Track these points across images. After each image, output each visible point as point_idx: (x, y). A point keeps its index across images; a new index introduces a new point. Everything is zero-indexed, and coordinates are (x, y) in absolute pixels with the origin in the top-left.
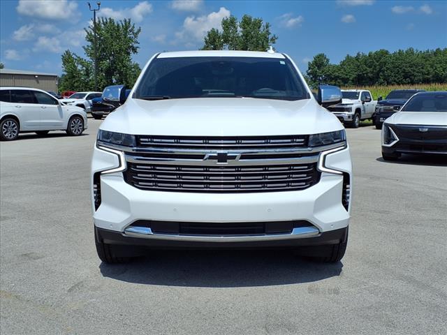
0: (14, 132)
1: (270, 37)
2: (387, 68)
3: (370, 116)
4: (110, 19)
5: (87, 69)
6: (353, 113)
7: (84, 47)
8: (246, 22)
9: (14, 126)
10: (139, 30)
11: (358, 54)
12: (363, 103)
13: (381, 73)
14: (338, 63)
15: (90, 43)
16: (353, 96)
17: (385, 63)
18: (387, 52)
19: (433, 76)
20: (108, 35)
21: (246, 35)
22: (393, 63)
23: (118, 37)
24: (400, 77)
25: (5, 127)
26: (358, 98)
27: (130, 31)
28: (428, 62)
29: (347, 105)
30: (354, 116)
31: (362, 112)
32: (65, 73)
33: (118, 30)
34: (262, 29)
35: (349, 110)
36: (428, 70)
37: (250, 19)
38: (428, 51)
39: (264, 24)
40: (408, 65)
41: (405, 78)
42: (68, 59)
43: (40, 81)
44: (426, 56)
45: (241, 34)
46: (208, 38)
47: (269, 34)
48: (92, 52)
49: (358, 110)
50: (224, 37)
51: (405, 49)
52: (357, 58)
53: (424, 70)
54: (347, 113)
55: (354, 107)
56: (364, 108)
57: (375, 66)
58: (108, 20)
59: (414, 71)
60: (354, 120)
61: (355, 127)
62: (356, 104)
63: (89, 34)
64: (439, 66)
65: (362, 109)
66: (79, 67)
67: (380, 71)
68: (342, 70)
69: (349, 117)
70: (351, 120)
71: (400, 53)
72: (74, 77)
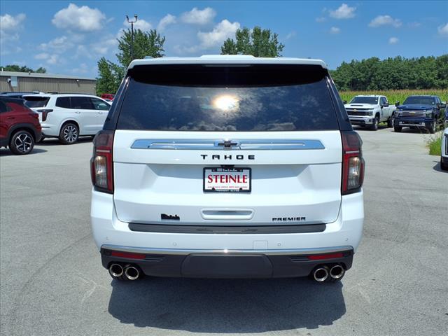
0: (74, 136)
1: (278, 45)
2: (379, 74)
3: (386, 119)
4: (139, 30)
5: (120, 74)
6: (373, 116)
7: (117, 55)
8: (257, 32)
9: (74, 131)
10: (164, 40)
11: (353, 61)
12: (382, 108)
13: (373, 78)
14: (335, 69)
15: (122, 52)
16: (373, 101)
17: (376, 69)
18: (377, 60)
19: (418, 81)
20: (137, 45)
21: (257, 44)
22: (383, 69)
23: (146, 46)
24: (390, 82)
25: (66, 131)
26: (377, 103)
27: (157, 40)
28: (414, 69)
29: (368, 109)
30: (374, 120)
31: (381, 116)
32: (101, 77)
33: (146, 39)
34: (270, 39)
35: (370, 114)
36: (414, 76)
37: (260, 30)
38: (413, 59)
39: (272, 35)
40: (396, 71)
41: (394, 82)
42: (103, 65)
43: (81, 85)
44: (412, 63)
45: (252, 43)
46: (224, 47)
47: (277, 43)
48: (124, 59)
49: (378, 114)
50: (238, 46)
51: (393, 57)
52: (351, 65)
53: (410, 76)
54: (368, 117)
55: (374, 112)
56: (382, 112)
57: (367, 72)
58: (137, 32)
59: (401, 76)
60: (374, 123)
61: (375, 130)
62: (375, 108)
63: (121, 44)
64: (423, 72)
65: (381, 113)
66: (113, 72)
67: (372, 76)
68: (339, 75)
69: (370, 121)
70: (371, 123)
71: (389, 60)
72: (108, 81)
